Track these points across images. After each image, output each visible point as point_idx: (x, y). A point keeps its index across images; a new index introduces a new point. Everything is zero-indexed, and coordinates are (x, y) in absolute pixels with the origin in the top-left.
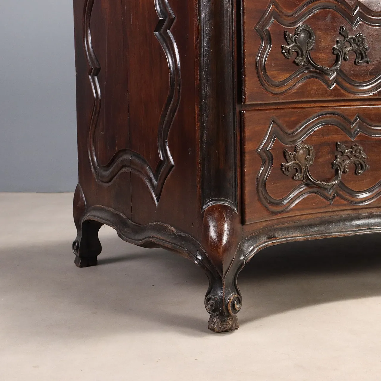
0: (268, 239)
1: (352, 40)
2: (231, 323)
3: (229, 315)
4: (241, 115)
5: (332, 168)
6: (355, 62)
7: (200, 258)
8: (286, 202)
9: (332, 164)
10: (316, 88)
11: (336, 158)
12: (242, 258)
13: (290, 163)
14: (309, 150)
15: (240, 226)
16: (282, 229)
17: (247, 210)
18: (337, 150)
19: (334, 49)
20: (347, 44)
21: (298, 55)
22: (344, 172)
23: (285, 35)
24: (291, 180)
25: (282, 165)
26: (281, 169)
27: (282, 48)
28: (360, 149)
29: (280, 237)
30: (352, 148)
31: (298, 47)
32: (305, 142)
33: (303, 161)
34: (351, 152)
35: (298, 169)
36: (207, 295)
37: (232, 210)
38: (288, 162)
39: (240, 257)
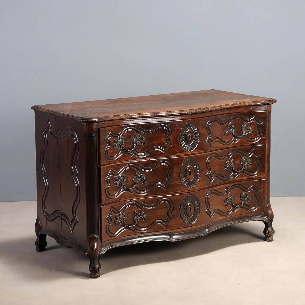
0: (110, 246)
1: (139, 177)
2: (97, 274)
3: (97, 272)
4: (100, 207)
5: (133, 220)
6: (141, 184)
7: (87, 253)
8: (116, 233)
9: (133, 219)
10: (126, 194)
11: (135, 217)
12: (101, 253)
13: (118, 221)
14: (124, 215)
15: (100, 243)
16: (115, 242)
17: (103, 238)
18: (135, 214)
19: (133, 181)
20: (138, 178)
21: (120, 185)
22: (137, 221)
23: (115, 179)
24: (118, 226)
25: (115, 221)
26: (115, 223)
27: (114, 183)
28: (143, 213)
29: (114, 245)
30: (140, 213)
31: (120, 182)
32: (123, 213)
33: (123, 219)
34: (140, 214)
35: (121, 222)
36: (89, 266)
37: (97, 238)
38: (117, 220)
39: (100, 253)
